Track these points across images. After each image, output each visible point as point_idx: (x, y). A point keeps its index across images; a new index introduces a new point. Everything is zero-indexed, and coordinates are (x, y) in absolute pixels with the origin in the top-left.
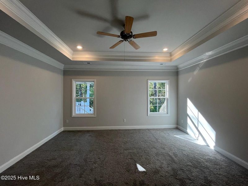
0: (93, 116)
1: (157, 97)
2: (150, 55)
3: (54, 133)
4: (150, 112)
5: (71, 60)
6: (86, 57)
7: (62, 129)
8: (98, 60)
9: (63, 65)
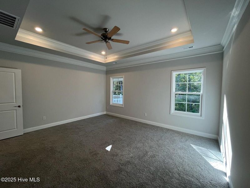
0: (122, 106)
1: (187, 92)
2: (158, 44)
3: (98, 114)
4: (175, 110)
5: (104, 63)
6: (111, 58)
7: (105, 113)
8: (117, 60)
9: (105, 67)
